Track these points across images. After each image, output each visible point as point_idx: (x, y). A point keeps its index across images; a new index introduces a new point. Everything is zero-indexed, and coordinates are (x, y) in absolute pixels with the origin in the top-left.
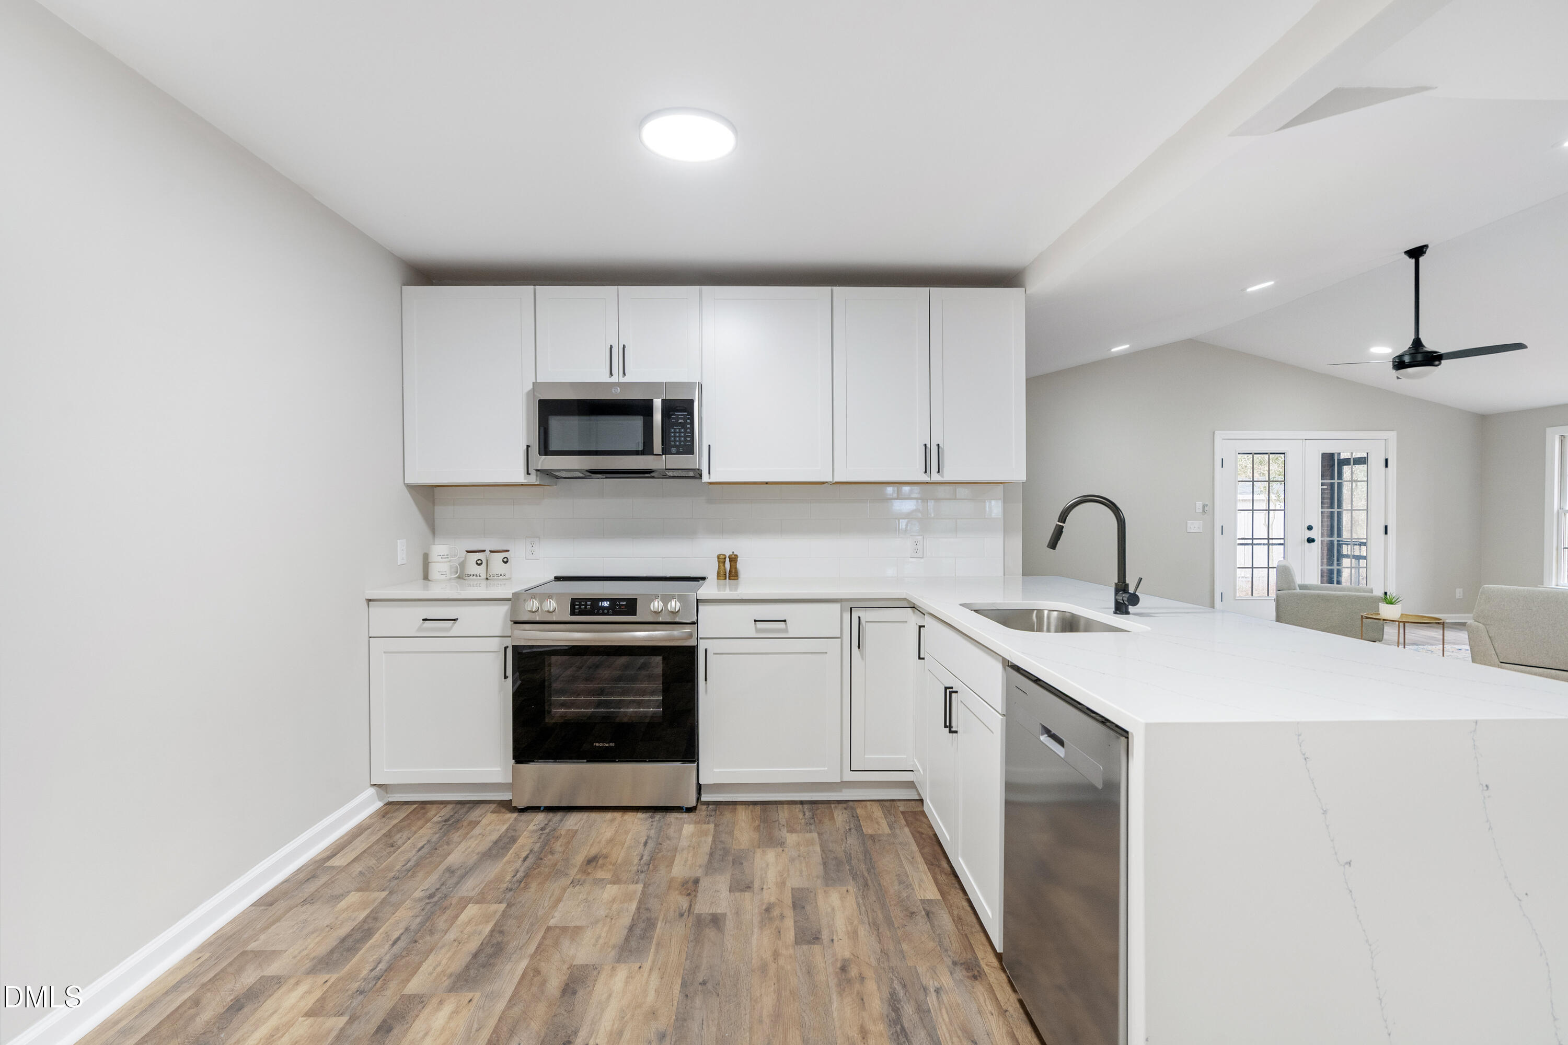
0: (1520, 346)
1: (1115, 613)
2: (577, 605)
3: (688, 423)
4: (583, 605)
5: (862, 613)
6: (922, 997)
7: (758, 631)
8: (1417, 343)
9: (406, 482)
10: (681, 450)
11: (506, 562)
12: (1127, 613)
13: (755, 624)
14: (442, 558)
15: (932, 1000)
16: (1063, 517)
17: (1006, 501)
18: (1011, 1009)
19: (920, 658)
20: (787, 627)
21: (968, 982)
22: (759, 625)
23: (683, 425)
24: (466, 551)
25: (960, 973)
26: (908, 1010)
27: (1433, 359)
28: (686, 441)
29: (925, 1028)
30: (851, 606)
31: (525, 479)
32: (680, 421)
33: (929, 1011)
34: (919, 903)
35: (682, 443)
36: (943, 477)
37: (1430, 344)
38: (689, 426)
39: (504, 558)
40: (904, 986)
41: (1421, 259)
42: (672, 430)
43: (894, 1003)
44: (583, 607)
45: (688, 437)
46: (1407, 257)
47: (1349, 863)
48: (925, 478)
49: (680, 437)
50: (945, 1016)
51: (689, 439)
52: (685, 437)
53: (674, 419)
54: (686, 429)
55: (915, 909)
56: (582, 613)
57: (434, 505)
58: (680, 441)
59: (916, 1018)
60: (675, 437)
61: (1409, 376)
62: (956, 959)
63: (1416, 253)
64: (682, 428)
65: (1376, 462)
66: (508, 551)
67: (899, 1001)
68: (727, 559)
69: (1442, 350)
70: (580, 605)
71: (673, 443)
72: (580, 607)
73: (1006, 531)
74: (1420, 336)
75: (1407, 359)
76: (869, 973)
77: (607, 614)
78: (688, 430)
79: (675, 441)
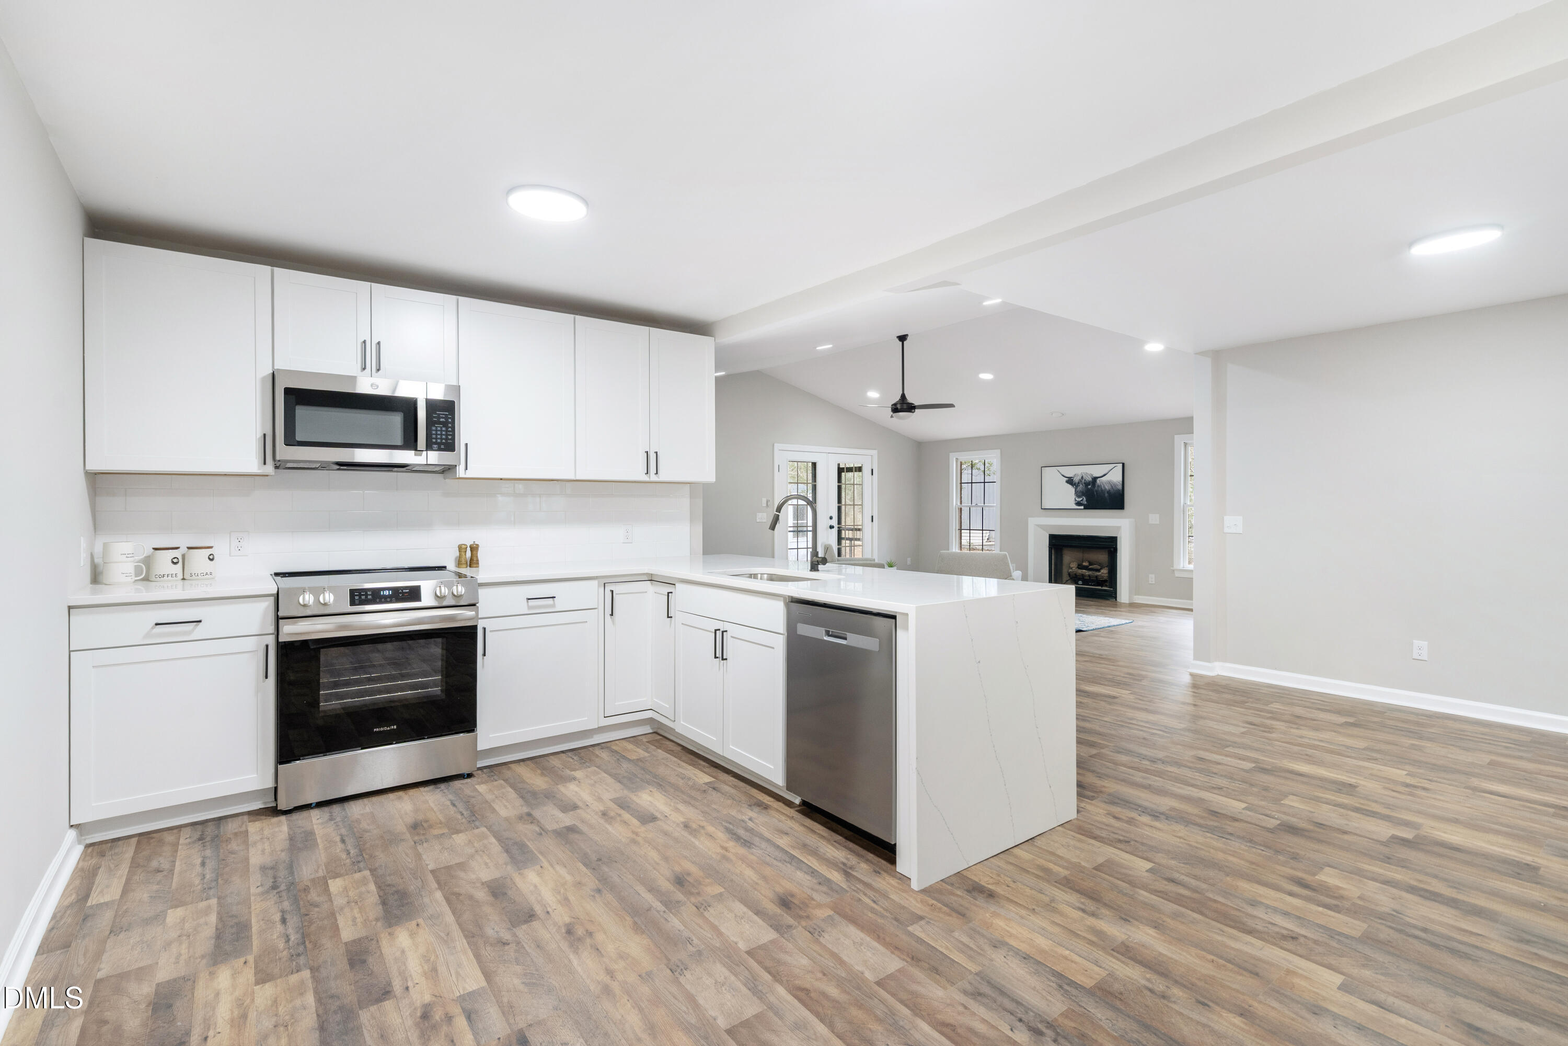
0: (951, 406)
1: (811, 570)
2: (357, 595)
3: (450, 423)
4: (363, 595)
5: (612, 587)
6: (743, 825)
7: (529, 608)
8: (903, 397)
9: (87, 468)
10: (442, 447)
11: (212, 560)
12: (818, 570)
13: (528, 602)
14: (127, 557)
15: (750, 824)
16: (779, 509)
17: (692, 496)
18: (794, 815)
19: (668, 617)
20: (554, 603)
21: (764, 811)
22: (532, 603)
23: (445, 424)
24: (154, 549)
25: (756, 809)
26: (741, 832)
27: (911, 408)
28: (447, 439)
29: (756, 836)
30: (605, 582)
31: (259, 469)
32: (441, 420)
33: (753, 829)
34: (704, 785)
35: (444, 441)
36: (659, 478)
37: (910, 399)
38: (450, 425)
39: (210, 555)
40: (730, 823)
41: (905, 342)
42: (434, 428)
43: (728, 830)
44: (363, 597)
45: (450, 435)
46: (897, 340)
47: (979, 662)
48: (646, 478)
49: (441, 435)
50: (763, 828)
51: (450, 437)
52: (447, 435)
53: (435, 417)
54: (447, 428)
55: (704, 789)
56: (362, 603)
57: (95, 495)
58: (441, 439)
59: (748, 834)
60: (436, 434)
61: (900, 418)
62: (749, 803)
63: (902, 338)
64: (443, 427)
65: (867, 471)
66: (211, 547)
67: (733, 830)
68: (469, 549)
69: (916, 404)
70: (360, 595)
71: (434, 440)
72: (360, 597)
73: (692, 520)
74: (905, 393)
75: (899, 406)
76: (704, 824)
77: (391, 602)
78: (450, 429)
79: (436, 439)
